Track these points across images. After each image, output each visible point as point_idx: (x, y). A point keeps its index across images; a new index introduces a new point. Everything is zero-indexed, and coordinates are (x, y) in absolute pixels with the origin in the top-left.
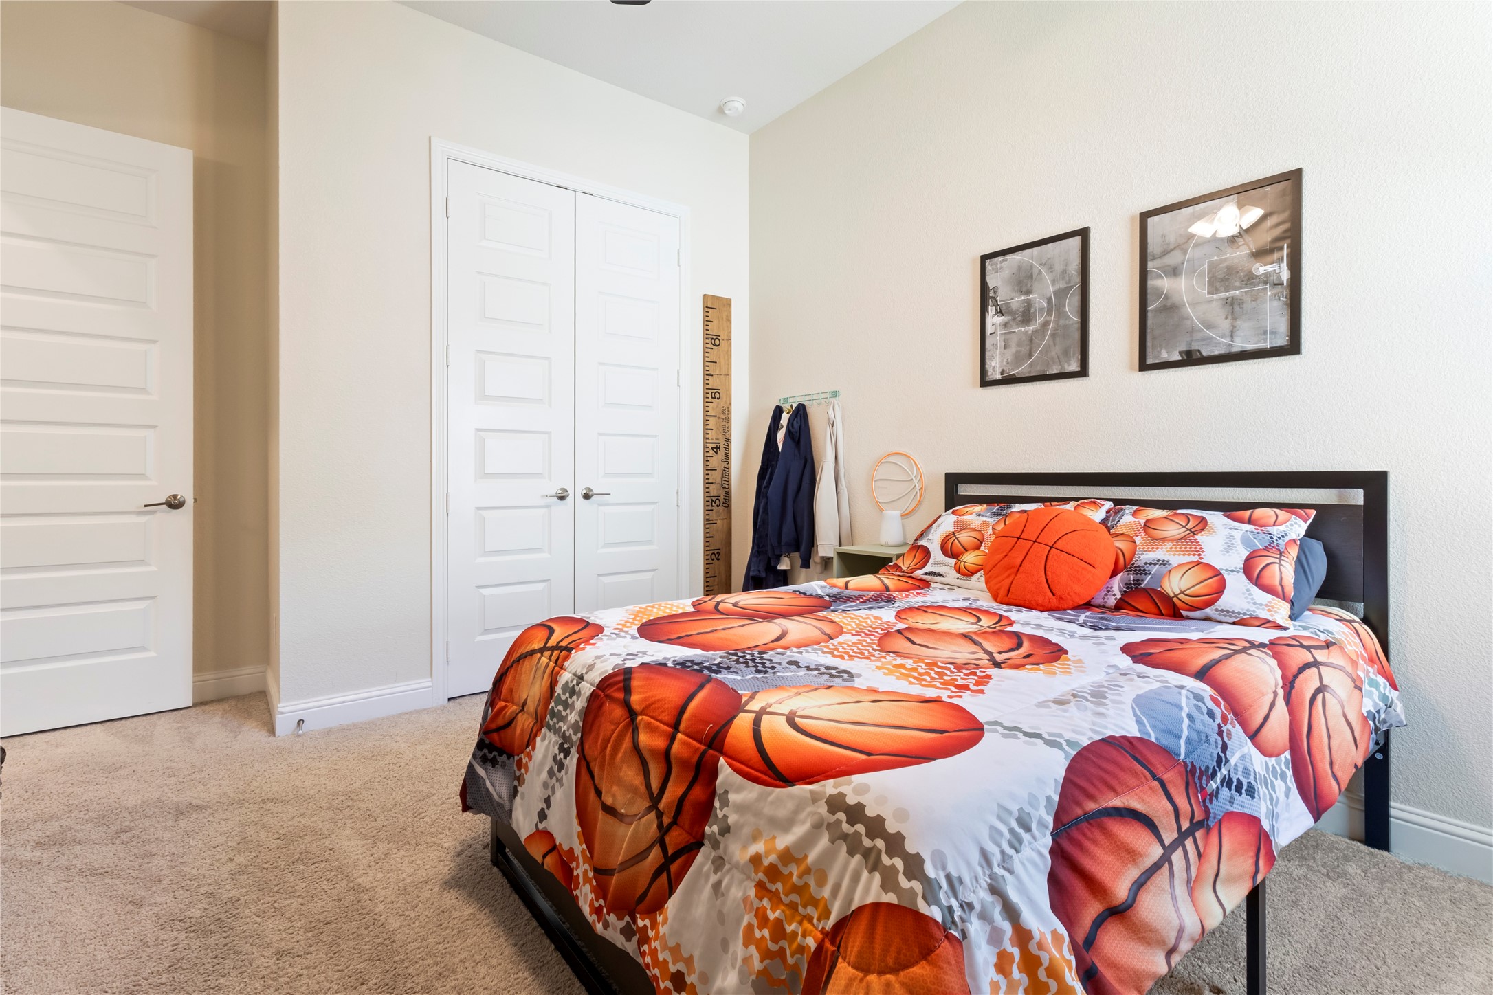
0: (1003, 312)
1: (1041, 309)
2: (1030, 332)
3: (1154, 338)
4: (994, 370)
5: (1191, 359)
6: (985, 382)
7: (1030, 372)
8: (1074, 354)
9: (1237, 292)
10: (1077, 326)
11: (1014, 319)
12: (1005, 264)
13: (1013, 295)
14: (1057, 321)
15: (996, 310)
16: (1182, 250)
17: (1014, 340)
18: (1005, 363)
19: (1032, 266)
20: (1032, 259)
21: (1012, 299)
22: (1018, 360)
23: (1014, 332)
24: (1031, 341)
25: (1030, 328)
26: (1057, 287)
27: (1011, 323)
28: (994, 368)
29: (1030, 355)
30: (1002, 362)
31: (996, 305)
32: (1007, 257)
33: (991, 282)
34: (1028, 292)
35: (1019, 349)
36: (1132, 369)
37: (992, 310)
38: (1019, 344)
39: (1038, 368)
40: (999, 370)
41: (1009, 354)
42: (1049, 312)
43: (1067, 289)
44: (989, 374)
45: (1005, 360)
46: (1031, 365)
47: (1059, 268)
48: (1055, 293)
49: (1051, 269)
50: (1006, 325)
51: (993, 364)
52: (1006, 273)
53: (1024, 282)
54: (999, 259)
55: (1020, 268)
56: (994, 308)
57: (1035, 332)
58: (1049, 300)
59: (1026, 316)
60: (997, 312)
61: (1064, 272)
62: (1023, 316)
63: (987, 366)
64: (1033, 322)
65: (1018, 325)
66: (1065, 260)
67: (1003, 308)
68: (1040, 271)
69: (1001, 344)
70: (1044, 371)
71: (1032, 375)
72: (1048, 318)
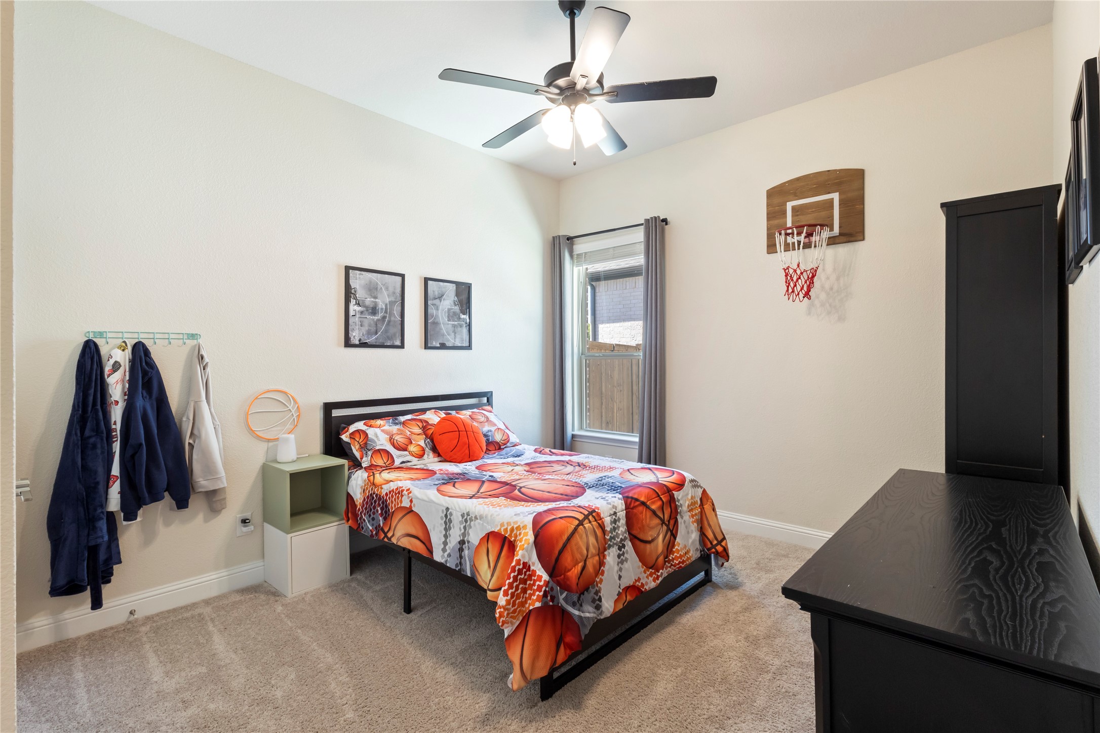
0: (360, 304)
1: (382, 309)
2: (376, 320)
3: (430, 335)
4: (354, 338)
5: (443, 347)
6: (348, 344)
7: (376, 342)
8: (398, 336)
9: (456, 323)
10: (400, 322)
11: (367, 310)
12: (361, 276)
13: (367, 296)
14: (390, 317)
15: (356, 302)
16: (440, 299)
17: (366, 323)
18: (361, 335)
19: (377, 284)
20: (377, 279)
21: (366, 298)
22: (369, 333)
23: (366, 318)
24: (376, 325)
25: (376, 318)
26: (390, 300)
27: (365, 312)
28: (354, 336)
29: (376, 333)
30: (359, 334)
31: (355, 298)
32: (363, 273)
33: (353, 283)
34: (375, 298)
35: (370, 328)
36: (421, 348)
37: (353, 302)
38: (370, 326)
39: (381, 341)
40: (357, 339)
41: (365, 329)
42: (386, 312)
43: (395, 302)
44: (351, 340)
45: (362, 333)
46: (376, 339)
47: (391, 289)
48: (389, 302)
49: (387, 289)
50: (362, 313)
51: (354, 334)
52: (363, 282)
53: (372, 290)
54: (358, 272)
55: (370, 282)
56: (355, 300)
57: (378, 320)
58: (386, 305)
59: (374, 311)
60: (356, 304)
61: (394, 293)
62: (372, 310)
63: (350, 335)
64: (377, 315)
65: (369, 314)
66: (394, 287)
67: (360, 302)
68: (381, 288)
69: (358, 323)
70: (383, 343)
71: (377, 344)
72: (385, 315)
